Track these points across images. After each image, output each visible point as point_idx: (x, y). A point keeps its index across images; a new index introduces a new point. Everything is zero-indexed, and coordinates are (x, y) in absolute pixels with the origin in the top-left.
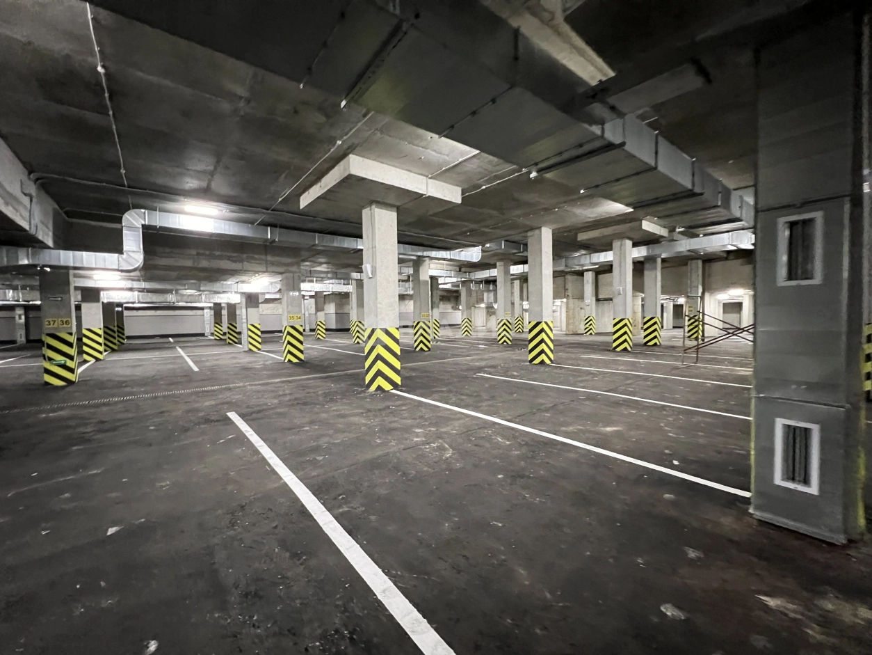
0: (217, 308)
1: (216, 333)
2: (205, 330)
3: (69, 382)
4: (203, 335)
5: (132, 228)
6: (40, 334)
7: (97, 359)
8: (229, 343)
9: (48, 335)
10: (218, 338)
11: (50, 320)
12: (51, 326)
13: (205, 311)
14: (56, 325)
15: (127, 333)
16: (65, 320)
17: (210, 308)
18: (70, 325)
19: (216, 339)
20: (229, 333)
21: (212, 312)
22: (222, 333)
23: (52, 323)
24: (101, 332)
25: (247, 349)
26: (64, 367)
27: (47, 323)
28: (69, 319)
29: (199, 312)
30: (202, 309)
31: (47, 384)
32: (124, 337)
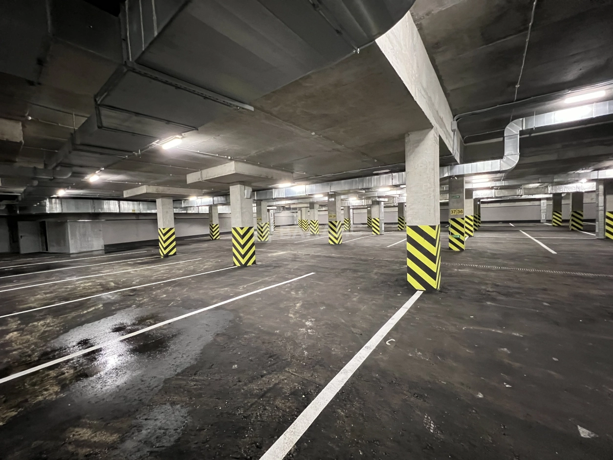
0: (557, 199)
1: (554, 220)
2: (541, 217)
3: (462, 250)
4: (539, 221)
5: (510, 137)
6: (448, 218)
7: (470, 236)
8: (572, 230)
9: (452, 219)
10: (556, 225)
11: (453, 210)
12: (453, 214)
13: (542, 201)
14: (455, 214)
15: (482, 219)
16: (460, 210)
17: (547, 199)
18: (462, 214)
19: (554, 226)
20: (573, 220)
21: (551, 203)
22: (561, 220)
23: (454, 212)
24: (472, 218)
25: (603, 237)
26: (459, 239)
27: (451, 212)
28: (462, 209)
29: (537, 203)
30: (539, 200)
31: (450, 249)
32: (480, 222)
